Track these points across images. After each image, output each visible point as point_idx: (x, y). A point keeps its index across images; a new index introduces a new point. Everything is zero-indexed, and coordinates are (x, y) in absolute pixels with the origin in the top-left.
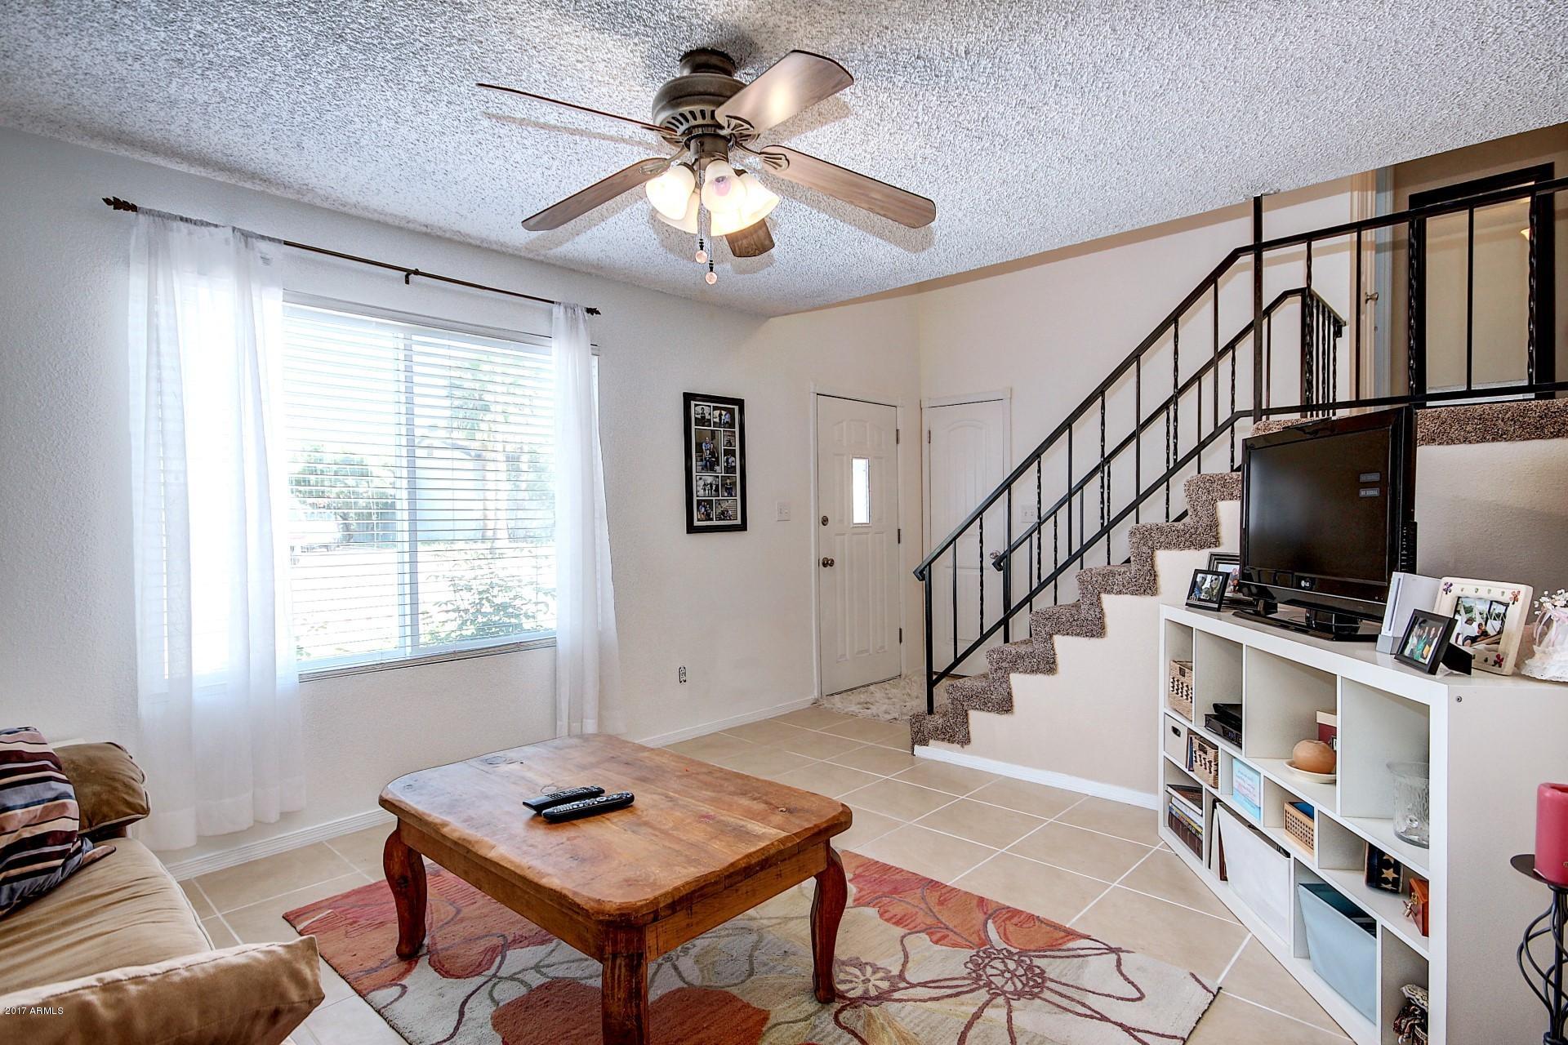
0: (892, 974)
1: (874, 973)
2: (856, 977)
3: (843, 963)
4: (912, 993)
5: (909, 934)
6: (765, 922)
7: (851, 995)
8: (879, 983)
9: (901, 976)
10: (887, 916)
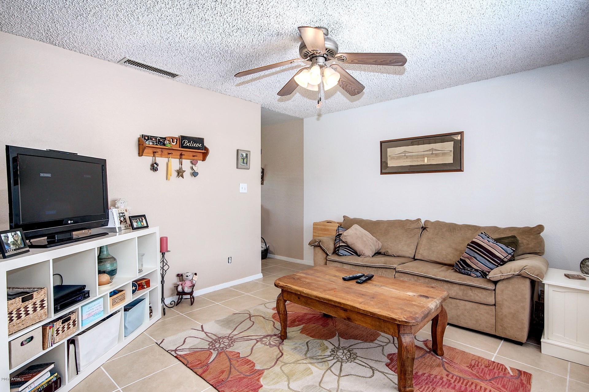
0: (260, 342)
1: (266, 343)
2: (272, 341)
3: (275, 345)
4: (256, 338)
5: (246, 357)
6: (305, 362)
7: (275, 337)
8: (266, 340)
9: (257, 342)
10: (252, 365)
